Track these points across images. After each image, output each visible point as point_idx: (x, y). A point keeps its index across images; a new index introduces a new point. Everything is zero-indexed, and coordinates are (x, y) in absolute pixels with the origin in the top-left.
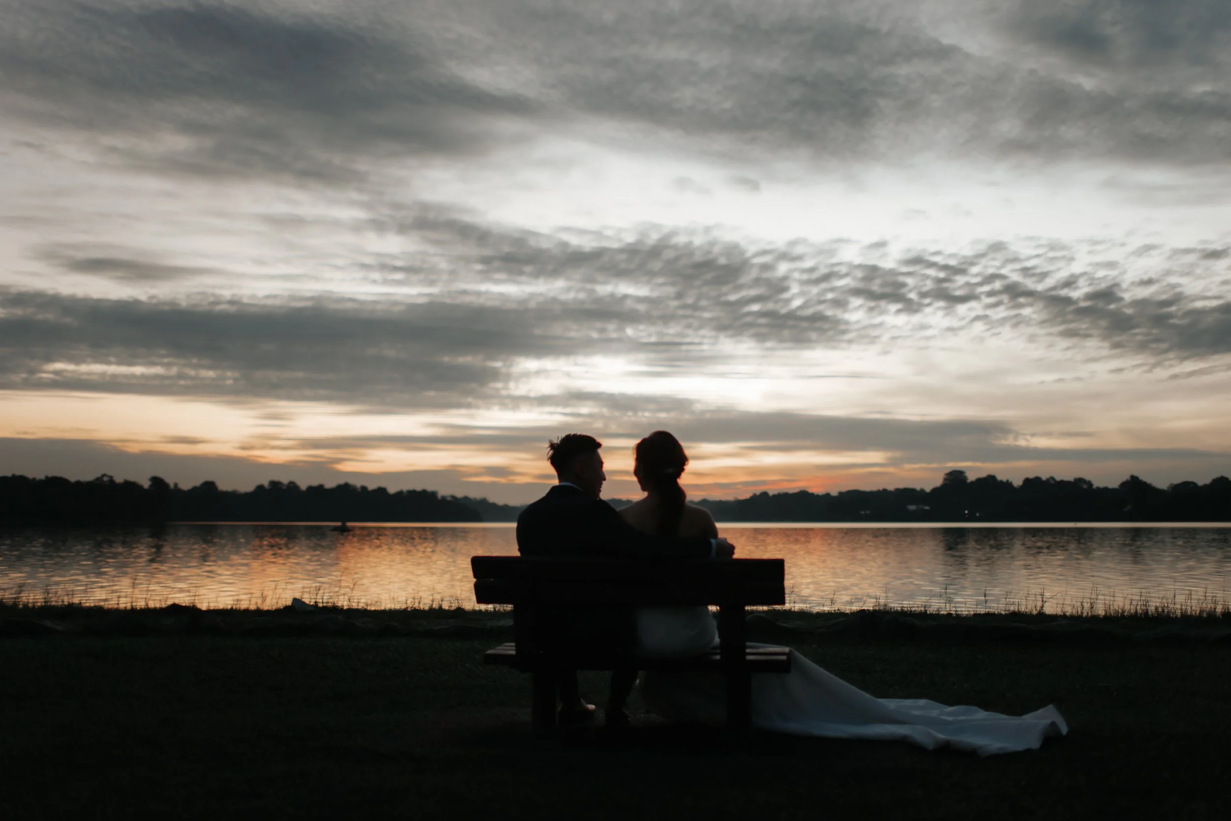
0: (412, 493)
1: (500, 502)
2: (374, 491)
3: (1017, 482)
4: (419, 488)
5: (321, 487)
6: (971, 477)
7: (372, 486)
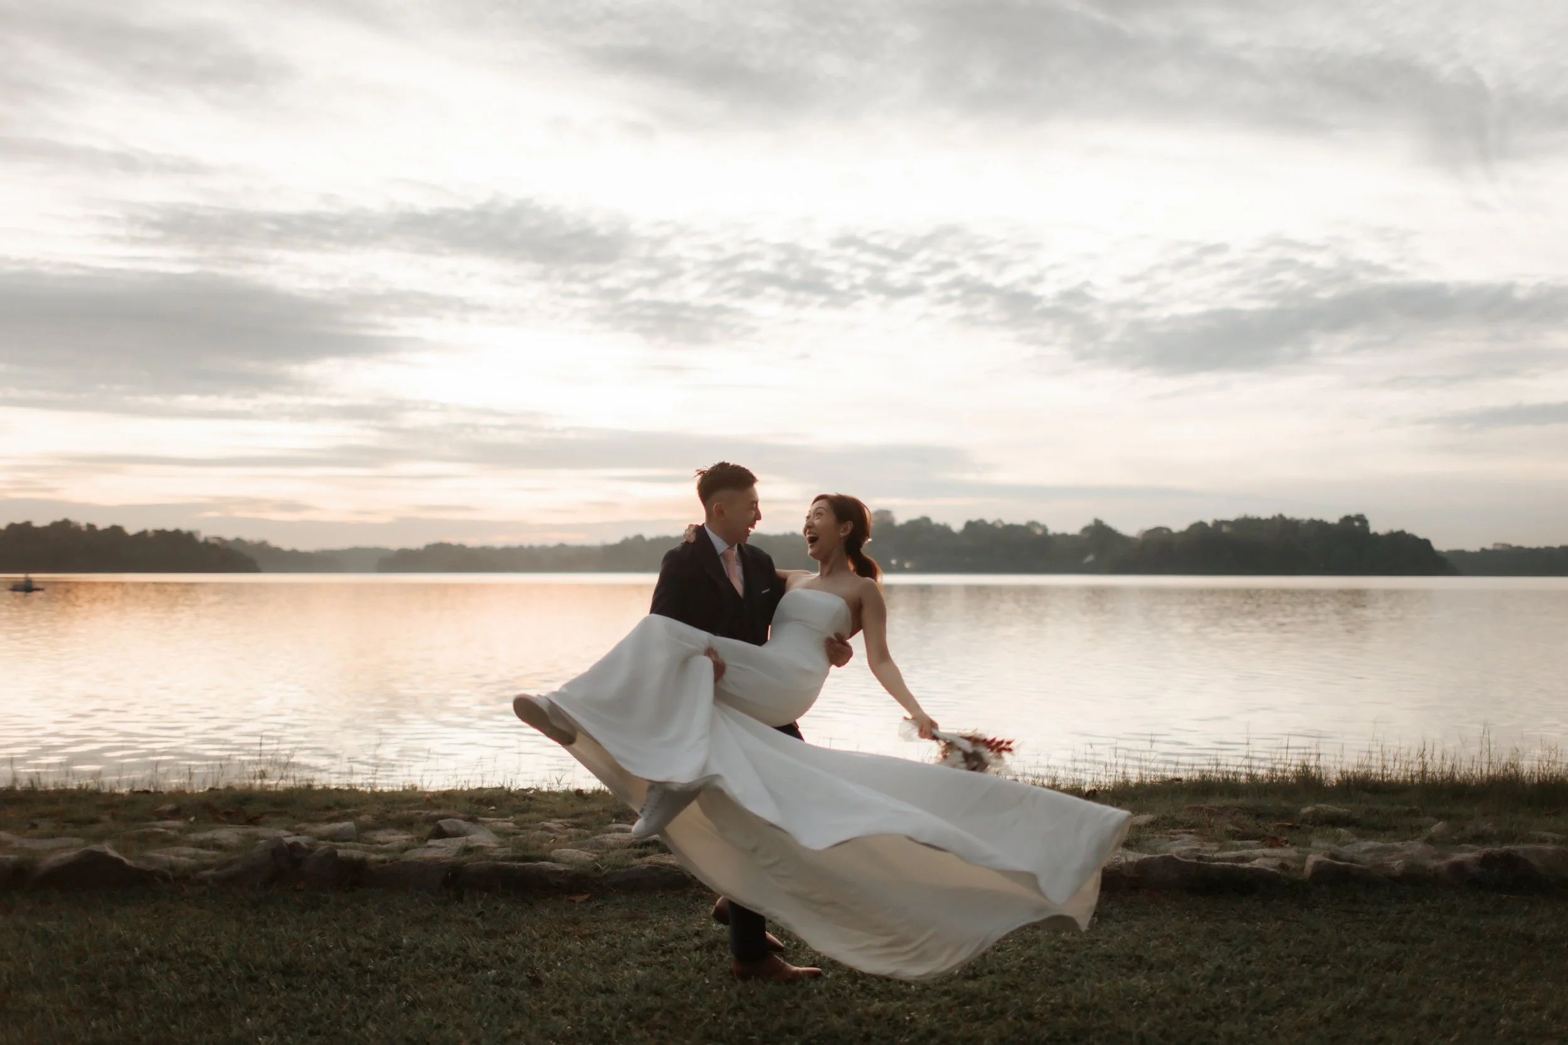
0: (161, 534)
1: (286, 545)
2: (105, 531)
3: (957, 526)
4: (170, 527)
5: (27, 525)
6: (900, 519)
7: (102, 524)
